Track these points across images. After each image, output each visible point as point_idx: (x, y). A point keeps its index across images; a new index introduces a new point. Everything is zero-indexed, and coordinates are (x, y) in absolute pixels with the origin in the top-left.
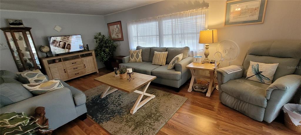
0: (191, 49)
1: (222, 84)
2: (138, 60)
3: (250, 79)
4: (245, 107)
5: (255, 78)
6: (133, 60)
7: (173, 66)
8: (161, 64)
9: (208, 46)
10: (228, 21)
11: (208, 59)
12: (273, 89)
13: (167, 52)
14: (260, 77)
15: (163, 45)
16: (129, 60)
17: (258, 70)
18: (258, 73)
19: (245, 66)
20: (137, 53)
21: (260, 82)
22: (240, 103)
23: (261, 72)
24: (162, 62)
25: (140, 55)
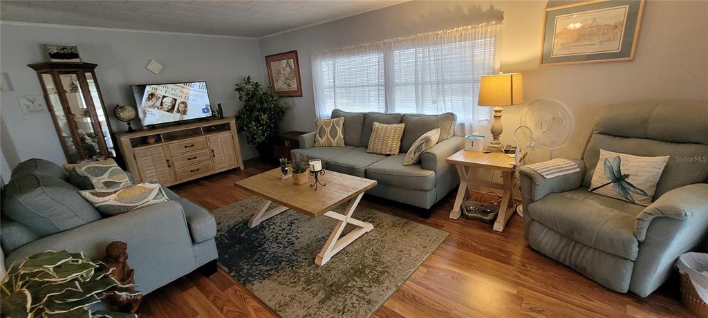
0: (461, 118)
1: (532, 201)
2: (334, 142)
3: (600, 191)
4: (585, 258)
5: (613, 190)
6: (322, 141)
7: (415, 158)
8: (388, 153)
9: (500, 111)
11: (499, 144)
12: (652, 217)
13: (403, 126)
14: (623, 188)
15: (393, 106)
16: (313, 142)
17: (619, 171)
18: (619, 179)
19: (588, 161)
20: (333, 126)
21: (625, 199)
22: (574, 247)
23: (627, 176)
24: (391, 148)
25: (340, 130)
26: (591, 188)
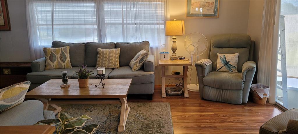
0: (151, 45)
1: (203, 77)
2: (64, 65)
3: (221, 70)
4: (227, 95)
5: (225, 68)
6: (54, 64)
7: (140, 66)
8: (113, 67)
9: (175, 39)
10: (190, 12)
11: (176, 55)
12: (246, 71)
13: (118, 50)
14: (229, 67)
17: (226, 60)
18: (227, 63)
19: (213, 57)
20: (62, 52)
21: (229, 71)
22: (222, 92)
23: (229, 62)
24: (115, 64)
25: (67, 55)
26: (217, 70)
